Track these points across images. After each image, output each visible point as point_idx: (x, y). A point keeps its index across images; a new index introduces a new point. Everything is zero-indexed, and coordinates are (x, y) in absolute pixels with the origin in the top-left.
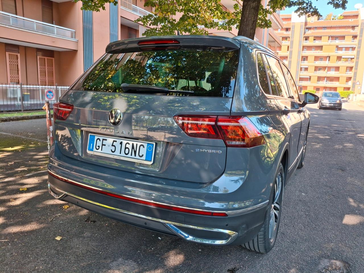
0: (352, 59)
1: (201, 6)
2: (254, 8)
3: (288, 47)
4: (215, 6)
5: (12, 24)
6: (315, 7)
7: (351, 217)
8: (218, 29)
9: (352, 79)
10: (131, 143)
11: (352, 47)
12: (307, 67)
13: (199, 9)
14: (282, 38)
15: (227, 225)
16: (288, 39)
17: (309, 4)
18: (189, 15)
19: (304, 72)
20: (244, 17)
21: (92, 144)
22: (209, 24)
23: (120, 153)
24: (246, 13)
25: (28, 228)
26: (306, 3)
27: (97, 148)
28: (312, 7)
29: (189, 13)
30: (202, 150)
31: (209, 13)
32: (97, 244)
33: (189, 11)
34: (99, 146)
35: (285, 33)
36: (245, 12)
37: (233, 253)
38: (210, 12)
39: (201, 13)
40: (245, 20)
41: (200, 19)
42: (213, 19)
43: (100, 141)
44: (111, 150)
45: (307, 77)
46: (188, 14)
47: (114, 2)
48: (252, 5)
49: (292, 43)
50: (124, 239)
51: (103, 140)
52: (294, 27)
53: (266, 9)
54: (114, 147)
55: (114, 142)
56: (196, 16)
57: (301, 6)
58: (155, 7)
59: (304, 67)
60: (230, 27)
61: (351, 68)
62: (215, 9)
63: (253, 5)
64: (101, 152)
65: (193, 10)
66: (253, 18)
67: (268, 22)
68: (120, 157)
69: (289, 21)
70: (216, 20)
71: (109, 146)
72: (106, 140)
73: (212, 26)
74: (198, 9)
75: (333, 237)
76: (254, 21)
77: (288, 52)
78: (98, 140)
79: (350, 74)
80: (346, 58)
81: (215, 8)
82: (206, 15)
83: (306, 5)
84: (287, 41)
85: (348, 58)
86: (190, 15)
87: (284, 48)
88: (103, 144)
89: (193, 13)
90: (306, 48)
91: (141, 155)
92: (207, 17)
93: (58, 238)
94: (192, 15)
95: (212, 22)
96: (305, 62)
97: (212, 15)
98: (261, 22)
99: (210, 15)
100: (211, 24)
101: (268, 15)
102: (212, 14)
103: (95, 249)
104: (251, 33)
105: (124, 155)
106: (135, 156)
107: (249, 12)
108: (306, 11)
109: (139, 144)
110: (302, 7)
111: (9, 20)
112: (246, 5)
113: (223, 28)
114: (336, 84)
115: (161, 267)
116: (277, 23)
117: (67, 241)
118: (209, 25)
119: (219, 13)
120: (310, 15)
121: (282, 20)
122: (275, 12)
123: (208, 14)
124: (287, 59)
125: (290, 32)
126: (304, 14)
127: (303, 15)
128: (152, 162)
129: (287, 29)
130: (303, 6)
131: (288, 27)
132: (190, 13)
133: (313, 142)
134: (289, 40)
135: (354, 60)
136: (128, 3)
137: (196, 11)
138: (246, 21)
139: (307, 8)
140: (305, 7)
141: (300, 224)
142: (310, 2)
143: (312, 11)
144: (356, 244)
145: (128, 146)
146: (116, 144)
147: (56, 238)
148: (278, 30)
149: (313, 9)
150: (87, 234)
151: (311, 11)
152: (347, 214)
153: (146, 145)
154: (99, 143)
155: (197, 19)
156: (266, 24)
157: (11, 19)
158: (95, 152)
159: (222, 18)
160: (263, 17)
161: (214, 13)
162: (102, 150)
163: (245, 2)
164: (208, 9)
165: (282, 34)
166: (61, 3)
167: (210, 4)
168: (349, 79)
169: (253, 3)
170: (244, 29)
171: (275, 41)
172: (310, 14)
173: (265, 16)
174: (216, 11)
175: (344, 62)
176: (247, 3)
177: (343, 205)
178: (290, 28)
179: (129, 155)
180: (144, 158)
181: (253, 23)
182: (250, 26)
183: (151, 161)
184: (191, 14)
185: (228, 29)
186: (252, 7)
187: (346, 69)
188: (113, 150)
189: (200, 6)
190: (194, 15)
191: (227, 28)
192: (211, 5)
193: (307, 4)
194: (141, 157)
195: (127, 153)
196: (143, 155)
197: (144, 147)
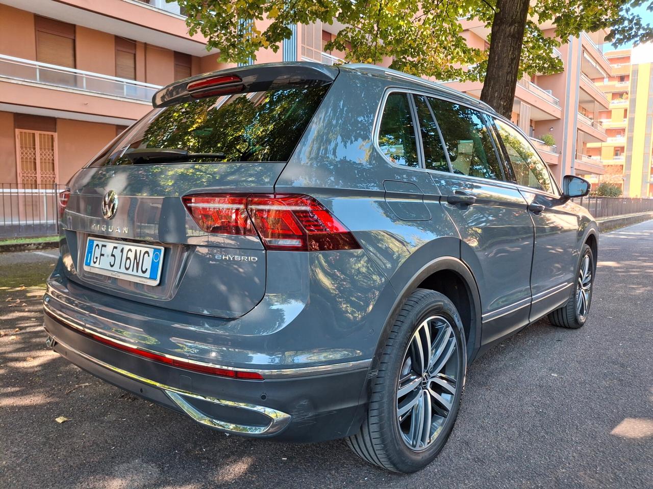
1: (427, 42)
2: (513, 36)
3: (626, 111)
4: (453, 41)
5: (127, 95)
6: (648, 25)
7: (637, 422)
8: (461, 81)
10: (133, 248)
13: (425, 48)
14: (611, 94)
15: (263, 397)
16: (625, 96)
17: (635, 21)
18: (406, 60)
20: (494, 52)
21: (89, 255)
22: (443, 73)
23: (120, 268)
24: (498, 46)
25: (27, 401)
26: (628, 19)
27: (95, 260)
28: (640, 25)
29: (406, 57)
30: (225, 256)
31: (444, 53)
32: (117, 433)
33: (404, 52)
34: (97, 258)
35: (618, 86)
36: (496, 44)
37: (343, 469)
38: (446, 52)
39: (428, 55)
40: (497, 58)
41: (427, 65)
42: (451, 64)
44: (110, 263)
46: (404, 58)
47: (274, 47)
48: (508, 30)
49: (633, 102)
50: (164, 430)
51: (103, 246)
52: (636, 72)
53: (550, 38)
54: (113, 258)
55: (115, 249)
56: (419, 61)
57: (617, 27)
58: (345, 50)
60: (482, 75)
62: (453, 45)
63: (510, 30)
64: (99, 266)
65: (412, 50)
66: (510, 53)
67: (557, 61)
68: (118, 274)
69: (626, 62)
70: (456, 65)
71: (108, 256)
72: (105, 246)
73: (449, 77)
74: (423, 48)
75: (571, 458)
76: (512, 60)
77: (625, 121)
78: (97, 248)
81: (453, 43)
82: (438, 58)
83: (629, 25)
84: (622, 100)
86: (409, 61)
87: (617, 114)
88: (102, 253)
89: (413, 56)
91: (144, 270)
92: (440, 61)
93: (60, 420)
94: (412, 60)
95: (450, 69)
97: (449, 57)
98: (541, 62)
99: (446, 56)
100: (447, 72)
101: (555, 49)
102: (450, 54)
103: (109, 441)
104: (507, 81)
105: (123, 270)
106: (137, 271)
107: (504, 44)
108: (629, 34)
109: (143, 250)
110: (619, 27)
111: (123, 89)
112: (498, 31)
113: (470, 79)
115: (198, 479)
116: (598, 67)
117: (72, 425)
118: (444, 76)
119: (460, 52)
120: (639, 42)
121: (608, 62)
122: (566, 42)
123: (442, 55)
124: (624, 134)
125: (627, 82)
126: (626, 40)
127: (624, 43)
128: (157, 282)
129: (622, 78)
130: (621, 26)
131: (623, 73)
132: (408, 56)
133: (633, 284)
134: (627, 98)
136: (315, 50)
137: (418, 51)
138: (498, 60)
139: (631, 29)
140: (626, 27)
141: (514, 429)
142: (636, 18)
143: (641, 34)
144: (617, 474)
145: (130, 255)
146: (117, 253)
147: (56, 419)
148: (603, 81)
149: (644, 29)
150: (111, 417)
151: (639, 34)
152: (631, 417)
153: (151, 251)
154: (98, 254)
155: (422, 65)
156: (552, 65)
157: (125, 87)
158: (92, 268)
159: (467, 61)
160: (544, 54)
161: (452, 54)
163: (495, 27)
164: (440, 47)
165: (613, 86)
166: (204, 57)
167: (443, 38)
169: (509, 26)
170: (494, 74)
171: (594, 100)
172: (637, 41)
173: (548, 51)
174: (455, 49)
176: (498, 27)
177: (633, 399)
178: (628, 76)
179: (130, 272)
180: (147, 275)
181: (512, 62)
182: (506, 69)
183: (155, 279)
184: (410, 58)
185: (478, 79)
186: (507, 33)
188: (112, 264)
189: (425, 43)
190: (415, 59)
191: (476, 77)
192: (445, 38)
193: (631, 21)
194: (144, 272)
195: (127, 266)
196: (147, 269)
197: (149, 256)
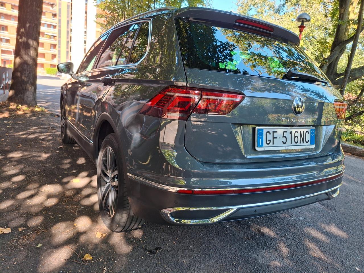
0: (54, 36)
9: (57, 56)
10: (299, 131)
11: (53, 25)
12: (9, 38)
19: (5, 43)
21: (260, 139)
23: (291, 143)
27: (268, 142)
34: (270, 141)
43: (270, 134)
44: (283, 142)
45: (10, 50)
51: (274, 132)
54: (285, 138)
55: (285, 133)
59: (5, 39)
61: (55, 46)
64: (273, 145)
68: (291, 147)
71: (280, 138)
72: (276, 132)
78: (268, 134)
79: (55, 51)
80: (49, 35)
85: (51, 35)
88: (274, 137)
90: (3, 16)
91: (307, 141)
96: (5, 32)
105: (294, 144)
106: (303, 143)
109: (305, 131)
114: (42, 60)
135: (57, 38)
145: (297, 134)
146: (287, 135)
153: (310, 131)
154: (270, 137)
158: (265, 148)
162: (273, 144)
168: (54, 56)
175: (47, 39)
179: (298, 144)
180: (309, 143)
183: (314, 145)
187: (51, 46)
188: (285, 142)
194: (307, 142)
195: (296, 141)
196: (309, 141)
197: (309, 133)
